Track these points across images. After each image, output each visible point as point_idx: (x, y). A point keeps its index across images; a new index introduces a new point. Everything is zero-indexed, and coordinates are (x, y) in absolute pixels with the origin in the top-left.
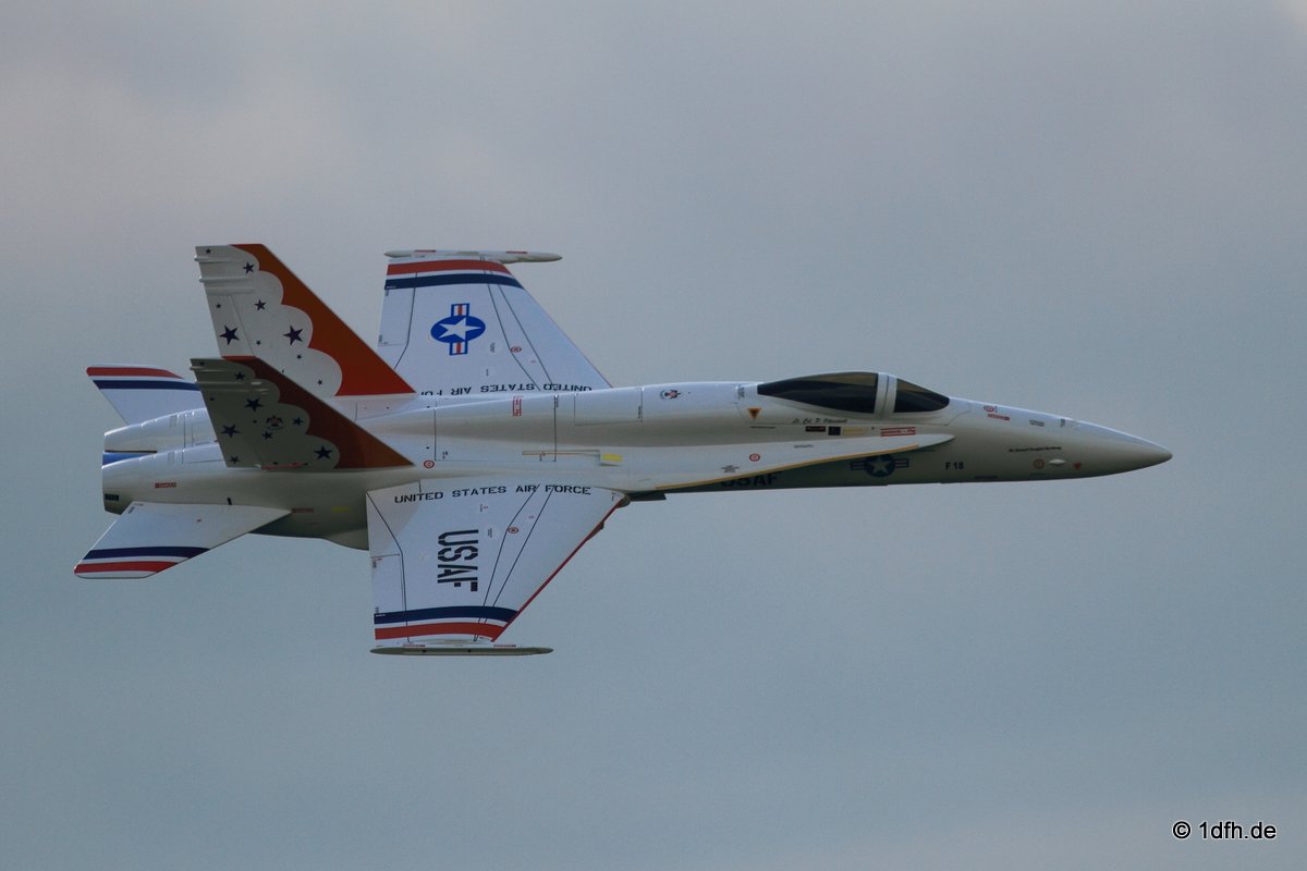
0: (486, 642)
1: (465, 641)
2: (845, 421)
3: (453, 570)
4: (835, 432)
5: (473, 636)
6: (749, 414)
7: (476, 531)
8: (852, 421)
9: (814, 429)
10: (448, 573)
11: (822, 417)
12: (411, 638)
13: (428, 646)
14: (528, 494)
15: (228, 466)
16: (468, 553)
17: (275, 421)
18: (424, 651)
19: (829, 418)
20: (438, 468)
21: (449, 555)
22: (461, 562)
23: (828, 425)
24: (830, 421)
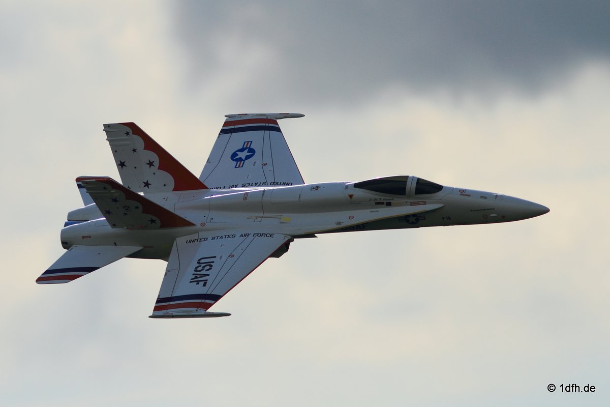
0: (202, 312)
1: (191, 311)
2: (393, 199)
3: (198, 276)
4: (389, 204)
5: (196, 309)
6: (348, 197)
7: (215, 257)
8: (396, 199)
9: (379, 204)
10: (196, 278)
11: (383, 198)
12: (168, 310)
13: (174, 314)
14: (245, 237)
15: (112, 228)
16: (208, 268)
17: (127, 208)
18: (173, 317)
19: (386, 198)
20: (207, 226)
21: (199, 269)
22: (203, 272)
23: (385, 202)
24: (386, 199)
